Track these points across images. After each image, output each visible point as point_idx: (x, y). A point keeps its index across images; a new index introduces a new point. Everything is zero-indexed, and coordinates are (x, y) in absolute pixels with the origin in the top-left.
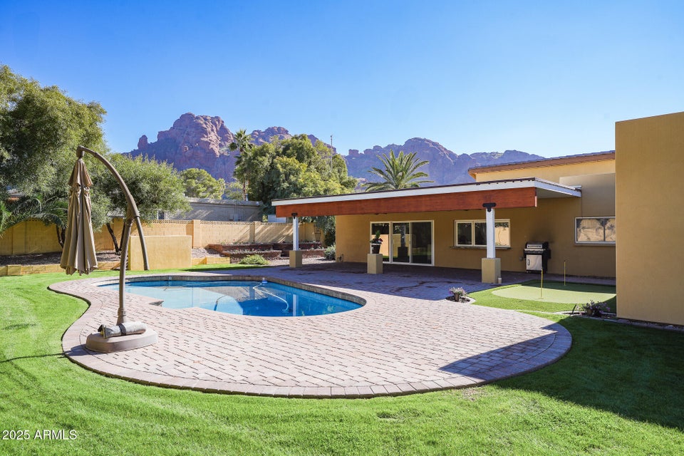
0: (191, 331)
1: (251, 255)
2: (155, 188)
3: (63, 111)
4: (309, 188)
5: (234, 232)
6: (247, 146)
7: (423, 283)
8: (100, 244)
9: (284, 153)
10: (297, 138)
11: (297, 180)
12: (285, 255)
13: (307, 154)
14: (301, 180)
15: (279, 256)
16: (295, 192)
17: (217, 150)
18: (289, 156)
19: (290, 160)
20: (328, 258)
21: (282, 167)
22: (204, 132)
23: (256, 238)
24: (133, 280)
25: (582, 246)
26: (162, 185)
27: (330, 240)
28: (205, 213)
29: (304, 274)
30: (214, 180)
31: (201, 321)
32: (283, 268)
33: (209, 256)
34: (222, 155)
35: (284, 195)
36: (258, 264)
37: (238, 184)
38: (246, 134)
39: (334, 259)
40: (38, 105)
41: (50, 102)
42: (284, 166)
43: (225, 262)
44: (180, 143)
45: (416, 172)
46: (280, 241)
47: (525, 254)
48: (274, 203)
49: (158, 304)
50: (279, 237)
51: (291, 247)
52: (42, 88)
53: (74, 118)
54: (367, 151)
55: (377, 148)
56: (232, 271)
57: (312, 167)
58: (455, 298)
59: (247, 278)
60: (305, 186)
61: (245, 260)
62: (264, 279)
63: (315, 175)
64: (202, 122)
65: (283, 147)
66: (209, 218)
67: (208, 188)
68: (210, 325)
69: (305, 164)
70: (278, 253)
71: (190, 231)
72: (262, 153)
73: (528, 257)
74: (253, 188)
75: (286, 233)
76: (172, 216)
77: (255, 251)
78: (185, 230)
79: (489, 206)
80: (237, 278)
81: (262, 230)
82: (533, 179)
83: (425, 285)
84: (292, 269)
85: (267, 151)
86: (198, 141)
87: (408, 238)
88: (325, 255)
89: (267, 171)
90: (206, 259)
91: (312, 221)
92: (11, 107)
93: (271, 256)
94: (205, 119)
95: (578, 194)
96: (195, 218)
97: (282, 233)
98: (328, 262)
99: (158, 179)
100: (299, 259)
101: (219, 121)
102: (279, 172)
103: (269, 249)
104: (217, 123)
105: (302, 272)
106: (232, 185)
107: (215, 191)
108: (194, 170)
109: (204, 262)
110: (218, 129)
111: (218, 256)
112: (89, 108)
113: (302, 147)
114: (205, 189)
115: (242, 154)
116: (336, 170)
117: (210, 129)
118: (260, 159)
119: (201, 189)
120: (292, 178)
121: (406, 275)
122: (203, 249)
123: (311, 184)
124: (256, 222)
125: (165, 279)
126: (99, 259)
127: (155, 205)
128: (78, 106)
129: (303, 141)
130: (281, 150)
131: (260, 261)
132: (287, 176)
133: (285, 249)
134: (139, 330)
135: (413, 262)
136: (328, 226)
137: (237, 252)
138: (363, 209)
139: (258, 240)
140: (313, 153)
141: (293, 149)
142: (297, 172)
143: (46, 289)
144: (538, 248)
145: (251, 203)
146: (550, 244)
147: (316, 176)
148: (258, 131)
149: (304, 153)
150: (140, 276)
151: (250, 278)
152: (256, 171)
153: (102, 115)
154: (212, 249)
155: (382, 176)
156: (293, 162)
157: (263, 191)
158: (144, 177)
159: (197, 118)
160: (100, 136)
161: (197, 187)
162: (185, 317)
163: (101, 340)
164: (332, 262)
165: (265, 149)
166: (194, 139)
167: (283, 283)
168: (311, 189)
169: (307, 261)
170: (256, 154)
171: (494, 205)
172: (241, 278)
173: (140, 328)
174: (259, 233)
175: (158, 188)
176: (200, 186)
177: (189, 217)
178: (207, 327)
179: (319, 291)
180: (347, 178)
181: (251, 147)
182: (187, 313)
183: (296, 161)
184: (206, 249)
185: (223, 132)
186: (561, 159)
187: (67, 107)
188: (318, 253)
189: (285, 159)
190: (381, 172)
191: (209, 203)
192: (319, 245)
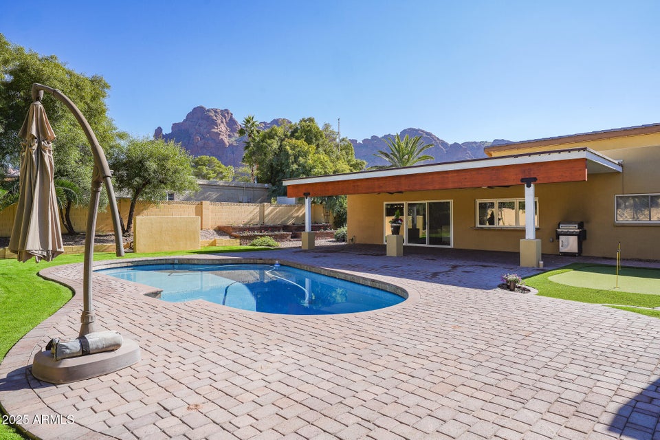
0: (191, 338)
1: (261, 236)
2: (163, 167)
3: (61, 81)
4: (319, 170)
5: (244, 214)
6: (255, 132)
7: (454, 267)
8: (107, 225)
9: (293, 135)
10: (305, 121)
11: (306, 162)
12: (295, 237)
13: (315, 136)
14: (310, 162)
15: (289, 238)
16: (303, 173)
17: (226, 141)
18: (297, 138)
19: (299, 142)
20: (338, 240)
21: (291, 149)
22: (214, 123)
23: (266, 220)
24: (136, 264)
25: (623, 226)
26: (169, 164)
27: (340, 220)
28: (215, 195)
29: (320, 256)
30: (223, 166)
31: (205, 321)
32: (295, 250)
33: (218, 238)
34: (231, 145)
35: (294, 175)
36: (269, 245)
37: (246, 169)
38: (254, 120)
39: (344, 241)
40: (33, 73)
41: (47, 71)
42: (293, 148)
43: (235, 244)
44: (192, 134)
45: (421, 155)
46: (290, 223)
47: (558, 235)
48: (285, 183)
49: (155, 294)
50: (288, 219)
51: (302, 228)
52: (40, 57)
53: (73, 90)
54: (364, 141)
55: (374, 138)
56: (242, 254)
57: (321, 149)
58: (509, 286)
59: (259, 261)
60: (314, 167)
61: (255, 241)
62: (277, 262)
63: (323, 157)
64: (212, 115)
65: (290, 130)
66: (219, 200)
67: (218, 175)
68: (217, 328)
69: (314, 146)
70: (288, 235)
71: (199, 212)
72: (271, 136)
73: (562, 238)
74: (261, 170)
75: (296, 215)
76: (181, 198)
77: (265, 233)
78: (194, 211)
79: (528, 181)
80: (248, 261)
81: (272, 212)
82: (585, 149)
83: (460, 269)
84: (305, 251)
85: (276, 134)
86: (209, 132)
87: (420, 219)
88: (336, 237)
89: (275, 153)
90: (215, 241)
91: (321, 203)
92: (8, 78)
93: (281, 238)
94: (216, 112)
95: (619, 169)
96: (205, 199)
97: (292, 215)
98: (339, 243)
99: (166, 158)
100: (311, 241)
101: (228, 114)
102: (288, 153)
103: (279, 231)
104: (227, 115)
105: (317, 255)
106: (241, 170)
107: (224, 177)
108: (205, 158)
109: (213, 244)
110: (227, 120)
111: (228, 238)
112: (92, 81)
113: (310, 130)
114: (215, 175)
115: (250, 139)
116: (344, 152)
117: (220, 121)
118: (269, 141)
119: (212, 175)
120: (301, 160)
121: (429, 257)
122: (211, 231)
123: (320, 166)
124: (265, 204)
125: (171, 262)
126: (96, 241)
127: (163, 185)
128: (78, 78)
129: (311, 124)
130: (289, 134)
131: (271, 243)
132: (296, 157)
133: (295, 230)
134: (109, 346)
135: (430, 244)
136: (337, 208)
137: (246, 233)
138: (381, 187)
139: (268, 221)
140: (321, 136)
141: (302, 132)
142: (305, 154)
143: (35, 275)
144: (574, 228)
145: (260, 185)
146: (585, 224)
147: (325, 158)
148: (264, 123)
149: (312, 136)
150: (144, 259)
151: (261, 261)
152: (265, 154)
153: (106, 90)
154: (221, 231)
155: (387, 159)
156: (301, 143)
157: (272, 173)
158: (151, 156)
159: (208, 111)
160: (104, 111)
161: (208, 174)
162: (185, 315)
163: (50, 363)
164: (343, 243)
165: (274, 132)
166: (205, 131)
167: (299, 267)
168: (320, 170)
169: (320, 242)
170: (264, 137)
171: (535, 180)
172: (252, 261)
173: (112, 342)
174: (269, 214)
175: (165, 167)
176: (211, 172)
177: (198, 198)
178: (212, 332)
179: (342, 277)
180: (354, 161)
181: (259, 133)
182: (190, 309)
183: (305, 143)
184: (215, 230)
185: (231, 123)
186: (587, 134)
187: (66, 77)
188: (328, 235)
189: (294, 141)
190: (387, 155)
191: (219, 186)
192: (328, 226)
